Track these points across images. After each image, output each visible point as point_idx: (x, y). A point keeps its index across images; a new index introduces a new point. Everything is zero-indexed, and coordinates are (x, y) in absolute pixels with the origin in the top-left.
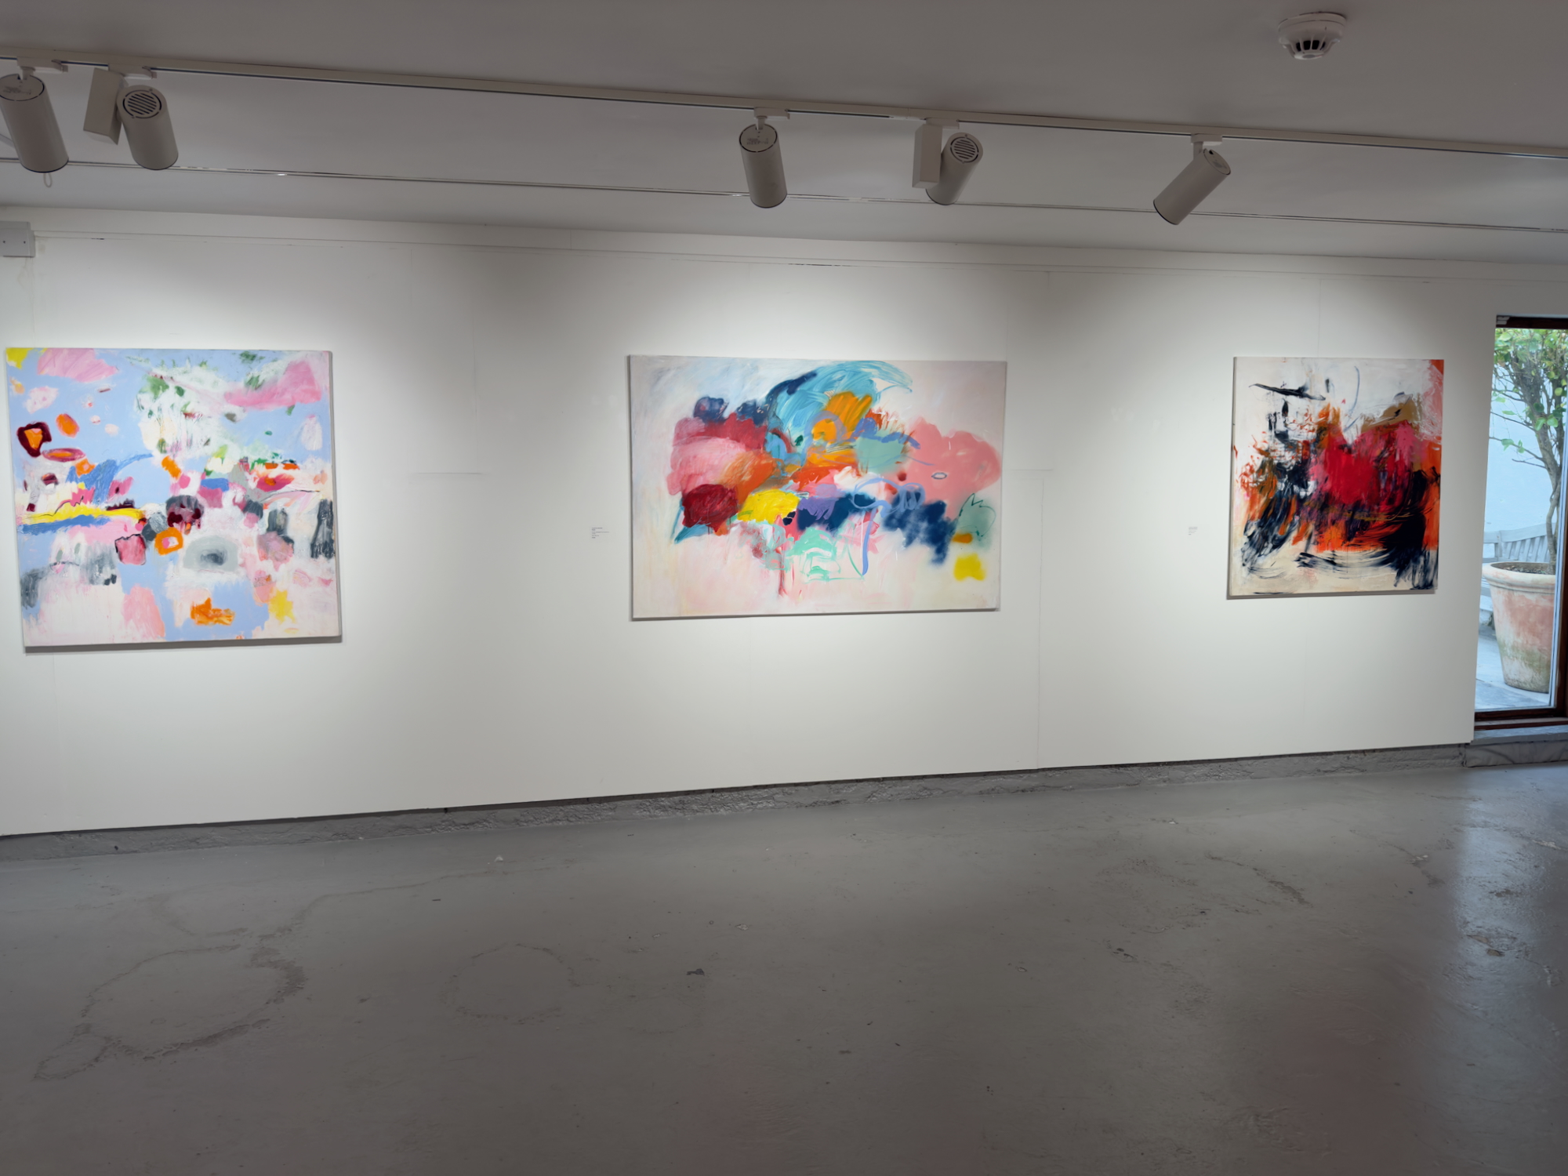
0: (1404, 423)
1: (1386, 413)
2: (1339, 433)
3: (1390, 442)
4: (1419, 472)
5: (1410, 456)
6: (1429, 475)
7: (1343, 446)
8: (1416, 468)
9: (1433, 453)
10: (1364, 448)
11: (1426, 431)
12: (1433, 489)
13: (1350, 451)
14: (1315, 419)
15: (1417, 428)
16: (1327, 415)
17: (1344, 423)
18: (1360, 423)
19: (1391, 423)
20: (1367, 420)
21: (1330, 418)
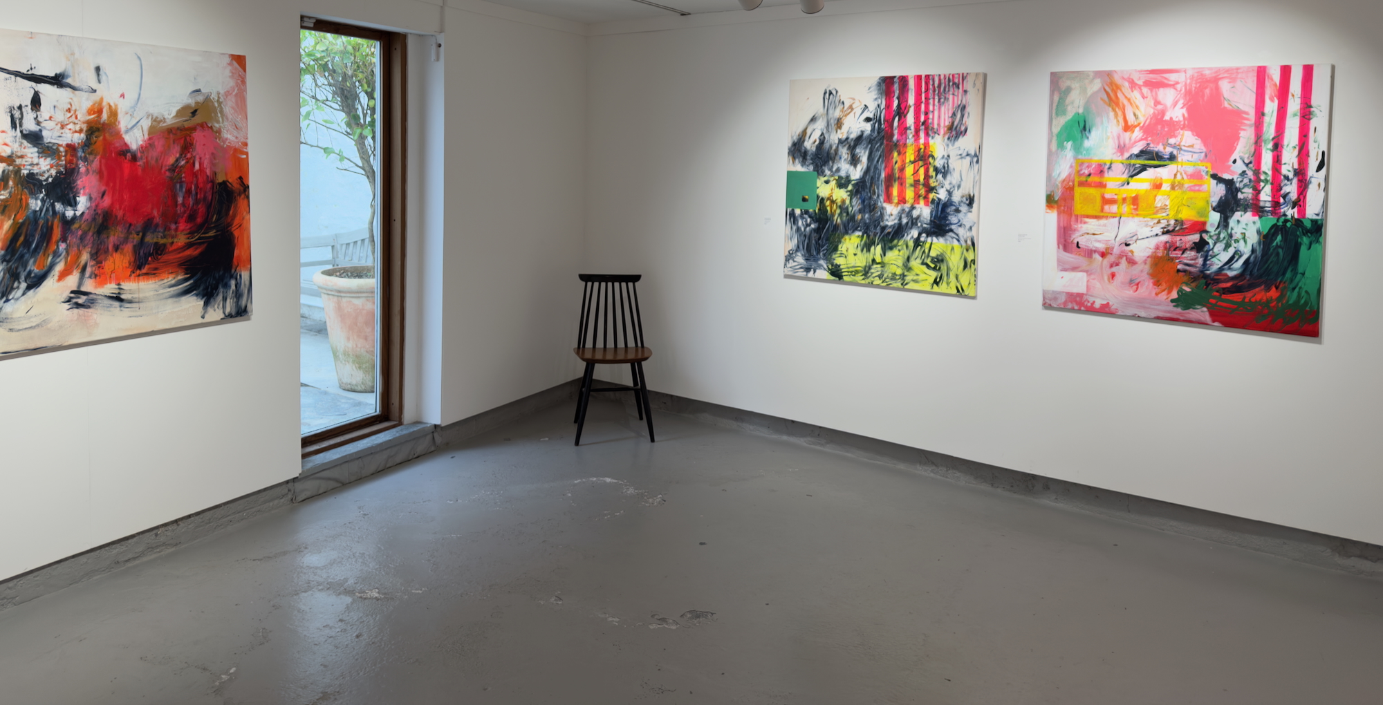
0: (203, 126)
1: (180, 113)
2: (118, 135)
3: (187, 147)
4: (224, 183)
5: (212, 164)
6: (236, 185)
7: (124, 151)
8: (220, 179)
9: (239, 159)
10: (154, 154)
11: (229, 136)
12: (241, 201)
13: (134, 158)
14: (83, 116)
15: (219, 131)
16: (100, 111)
17: (123, 123)
18: (146, 124)
19: (187, 125)
20: (156, 120)
21: (105, 116)
